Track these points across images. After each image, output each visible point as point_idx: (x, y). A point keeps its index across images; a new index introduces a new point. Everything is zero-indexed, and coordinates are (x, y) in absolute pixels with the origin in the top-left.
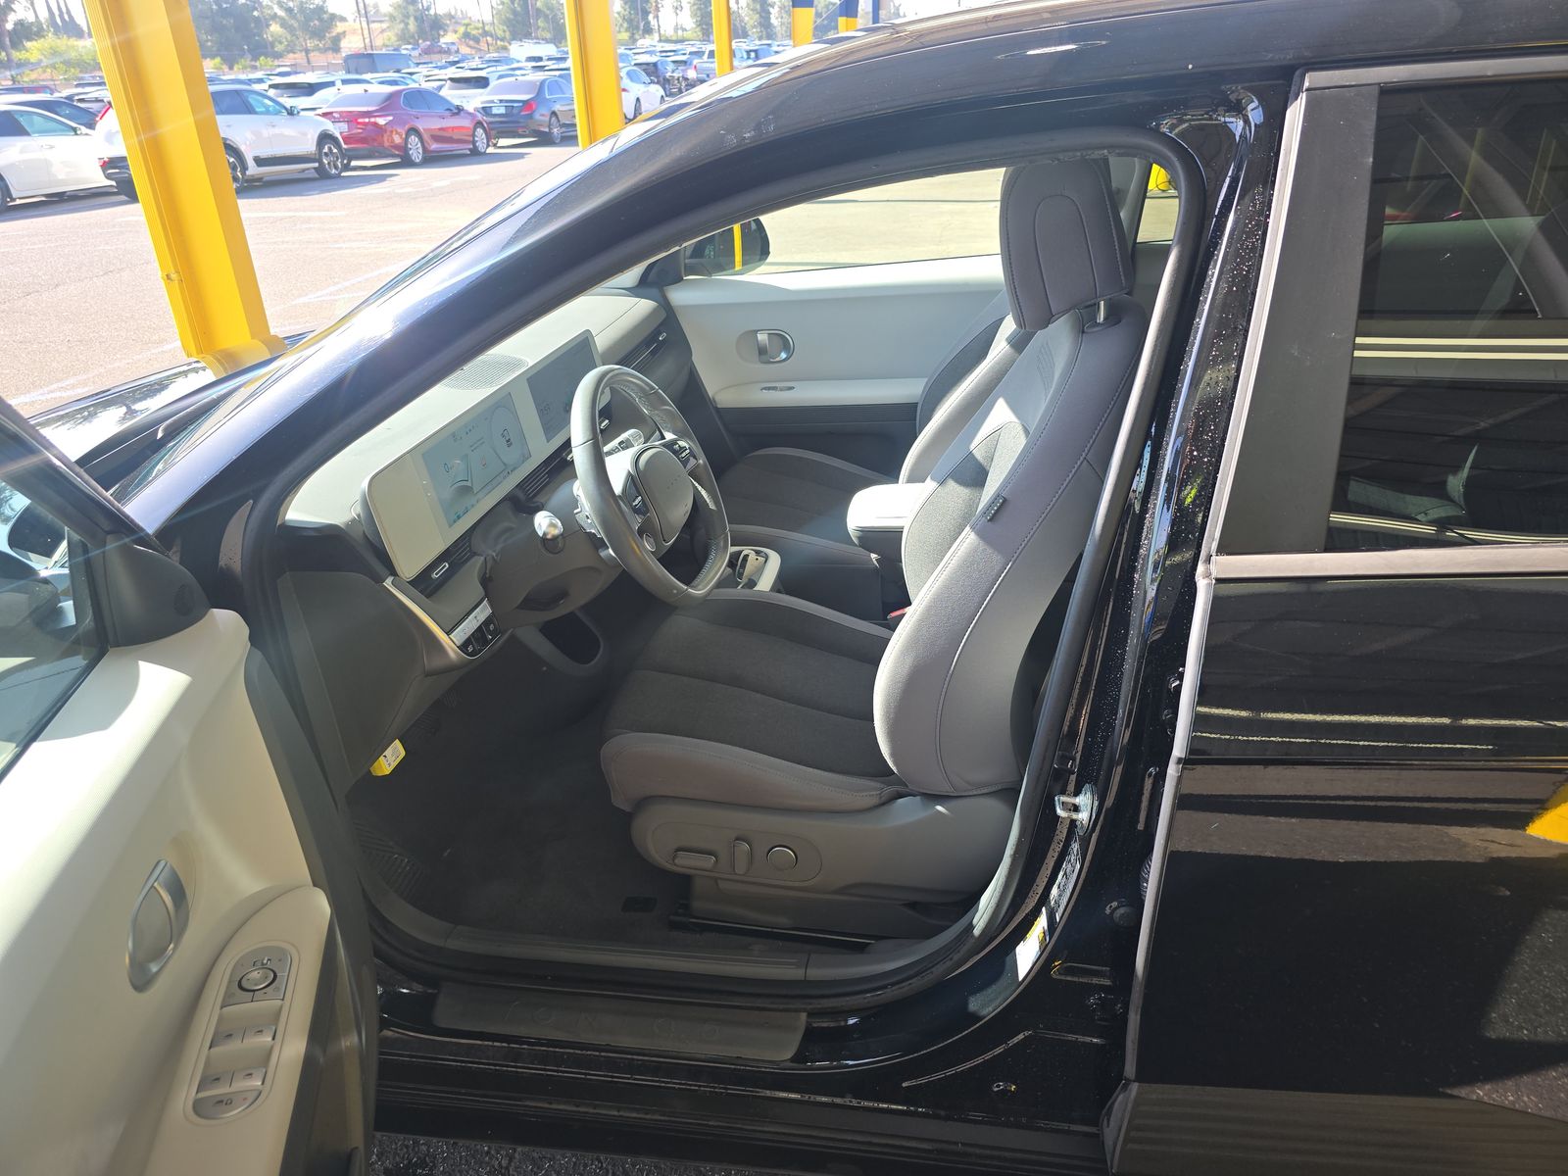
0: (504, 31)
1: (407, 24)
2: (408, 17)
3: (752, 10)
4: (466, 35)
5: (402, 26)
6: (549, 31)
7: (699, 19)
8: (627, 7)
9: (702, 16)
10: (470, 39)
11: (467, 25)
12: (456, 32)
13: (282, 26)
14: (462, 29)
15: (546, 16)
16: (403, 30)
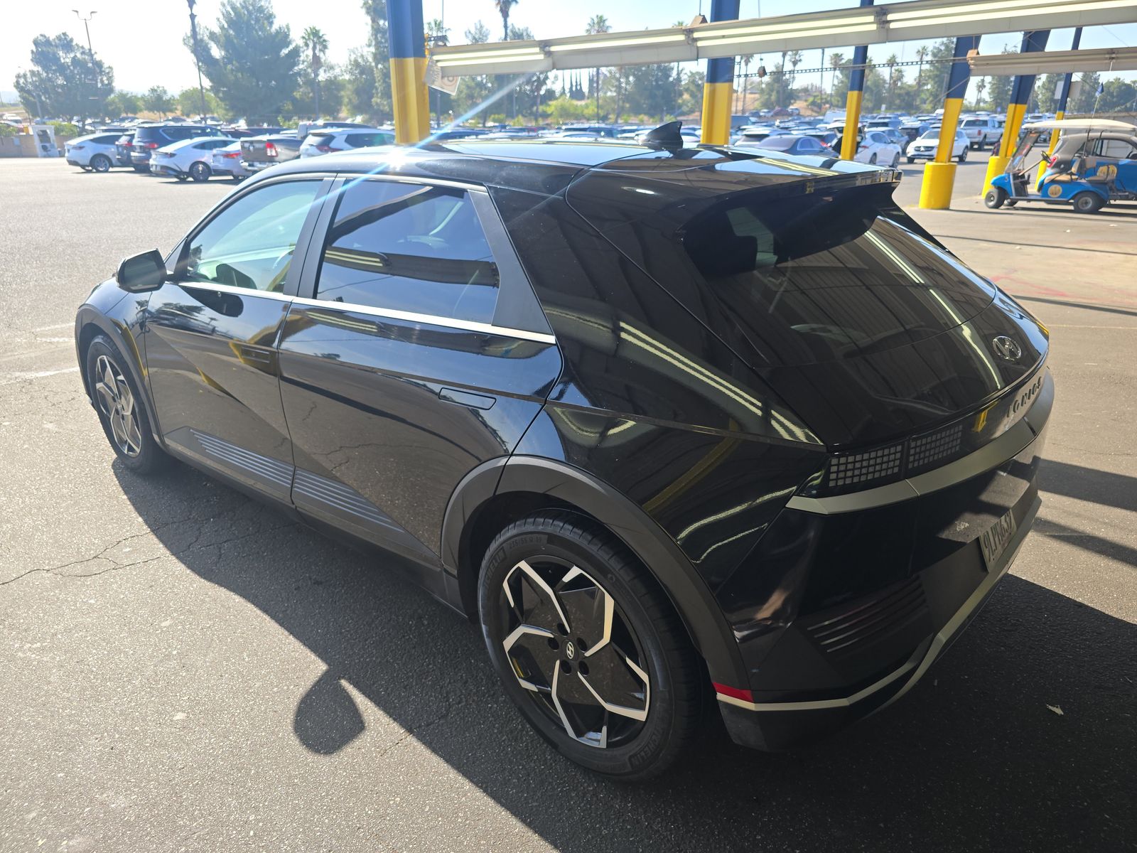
0: (838, 101)
1: (771, 95)
2: (772, 91)
3: (1046, 89)
4: (813, 103)
5: (767, 97)
6: (871, 102)
7: (996, 95)
8: (936, 86)
9: (999, 93)
10: (815, 106)
11: (815, 96)
12: (806, 101)
13: (691, 96)
14: (811, 99)
15: (872, 91)
16: (767, 99)
